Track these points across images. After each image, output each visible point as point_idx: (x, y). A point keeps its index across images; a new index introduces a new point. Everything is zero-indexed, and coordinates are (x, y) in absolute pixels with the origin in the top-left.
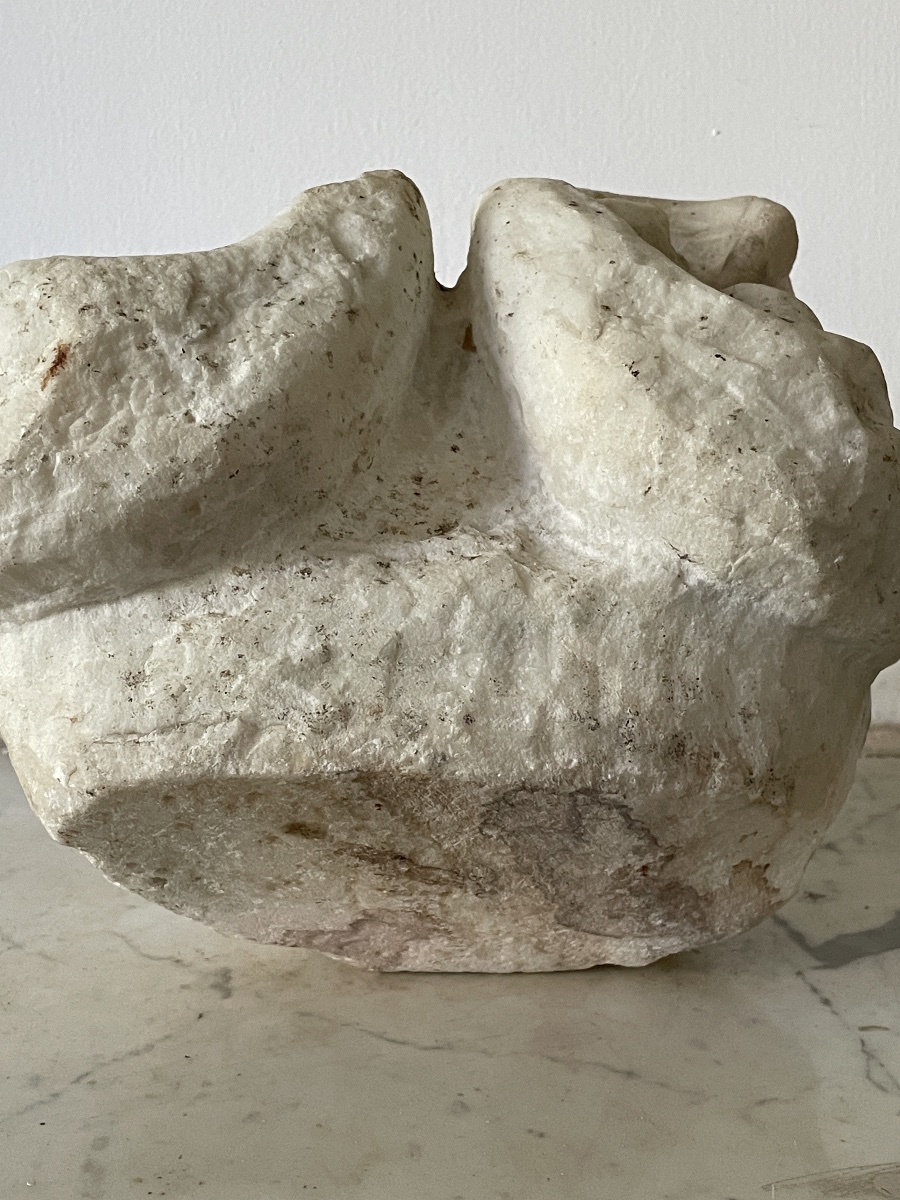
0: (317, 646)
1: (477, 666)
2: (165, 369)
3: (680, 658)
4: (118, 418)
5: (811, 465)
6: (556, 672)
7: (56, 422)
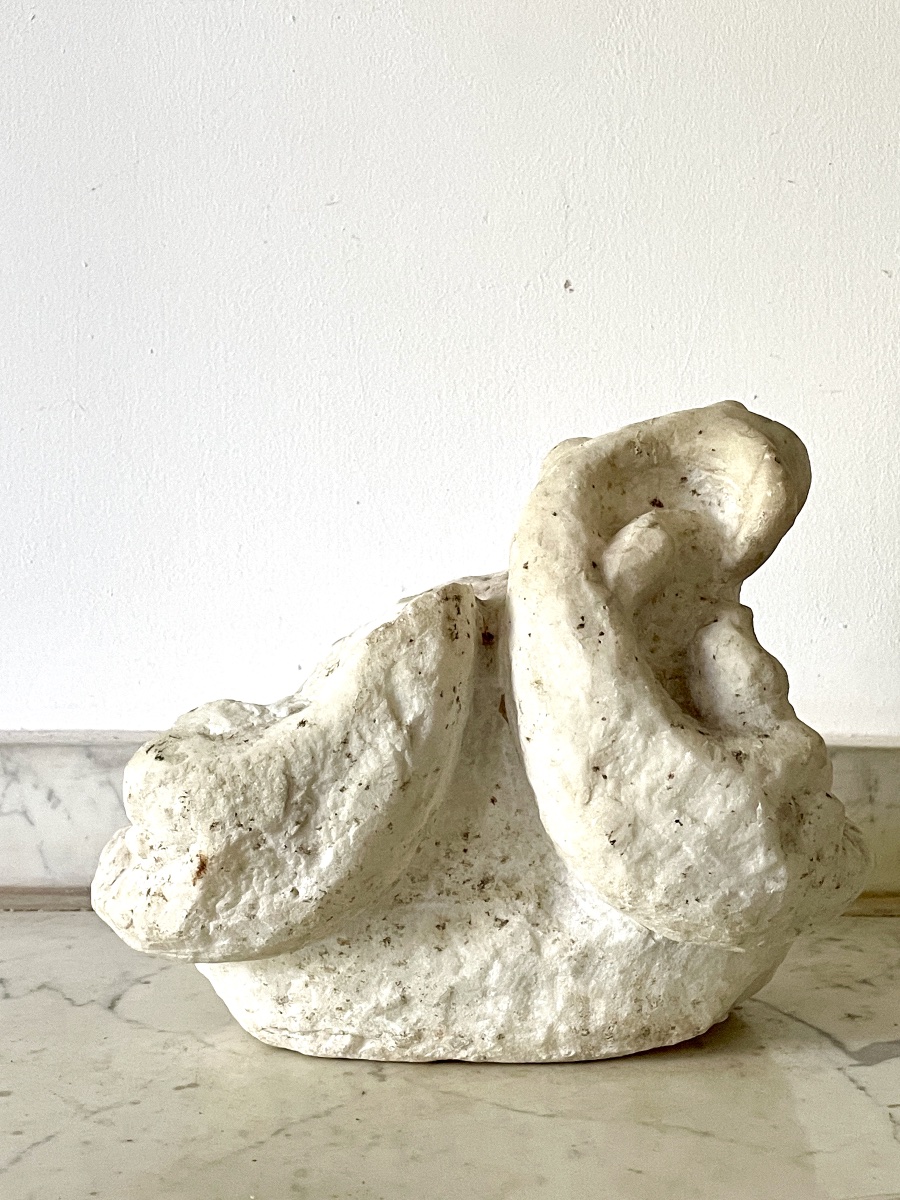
0: (397, 996)
1: (505, 1003)
2: (275, 858)
3: (647, 986)
4: (247, 897)
5: (742, 901)
6: (560, 1004)
7: (206, 906)
